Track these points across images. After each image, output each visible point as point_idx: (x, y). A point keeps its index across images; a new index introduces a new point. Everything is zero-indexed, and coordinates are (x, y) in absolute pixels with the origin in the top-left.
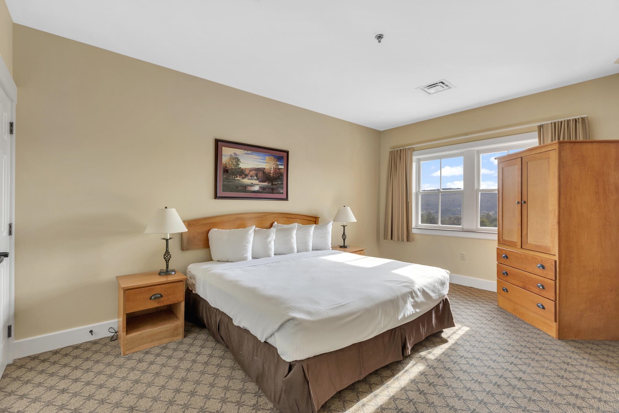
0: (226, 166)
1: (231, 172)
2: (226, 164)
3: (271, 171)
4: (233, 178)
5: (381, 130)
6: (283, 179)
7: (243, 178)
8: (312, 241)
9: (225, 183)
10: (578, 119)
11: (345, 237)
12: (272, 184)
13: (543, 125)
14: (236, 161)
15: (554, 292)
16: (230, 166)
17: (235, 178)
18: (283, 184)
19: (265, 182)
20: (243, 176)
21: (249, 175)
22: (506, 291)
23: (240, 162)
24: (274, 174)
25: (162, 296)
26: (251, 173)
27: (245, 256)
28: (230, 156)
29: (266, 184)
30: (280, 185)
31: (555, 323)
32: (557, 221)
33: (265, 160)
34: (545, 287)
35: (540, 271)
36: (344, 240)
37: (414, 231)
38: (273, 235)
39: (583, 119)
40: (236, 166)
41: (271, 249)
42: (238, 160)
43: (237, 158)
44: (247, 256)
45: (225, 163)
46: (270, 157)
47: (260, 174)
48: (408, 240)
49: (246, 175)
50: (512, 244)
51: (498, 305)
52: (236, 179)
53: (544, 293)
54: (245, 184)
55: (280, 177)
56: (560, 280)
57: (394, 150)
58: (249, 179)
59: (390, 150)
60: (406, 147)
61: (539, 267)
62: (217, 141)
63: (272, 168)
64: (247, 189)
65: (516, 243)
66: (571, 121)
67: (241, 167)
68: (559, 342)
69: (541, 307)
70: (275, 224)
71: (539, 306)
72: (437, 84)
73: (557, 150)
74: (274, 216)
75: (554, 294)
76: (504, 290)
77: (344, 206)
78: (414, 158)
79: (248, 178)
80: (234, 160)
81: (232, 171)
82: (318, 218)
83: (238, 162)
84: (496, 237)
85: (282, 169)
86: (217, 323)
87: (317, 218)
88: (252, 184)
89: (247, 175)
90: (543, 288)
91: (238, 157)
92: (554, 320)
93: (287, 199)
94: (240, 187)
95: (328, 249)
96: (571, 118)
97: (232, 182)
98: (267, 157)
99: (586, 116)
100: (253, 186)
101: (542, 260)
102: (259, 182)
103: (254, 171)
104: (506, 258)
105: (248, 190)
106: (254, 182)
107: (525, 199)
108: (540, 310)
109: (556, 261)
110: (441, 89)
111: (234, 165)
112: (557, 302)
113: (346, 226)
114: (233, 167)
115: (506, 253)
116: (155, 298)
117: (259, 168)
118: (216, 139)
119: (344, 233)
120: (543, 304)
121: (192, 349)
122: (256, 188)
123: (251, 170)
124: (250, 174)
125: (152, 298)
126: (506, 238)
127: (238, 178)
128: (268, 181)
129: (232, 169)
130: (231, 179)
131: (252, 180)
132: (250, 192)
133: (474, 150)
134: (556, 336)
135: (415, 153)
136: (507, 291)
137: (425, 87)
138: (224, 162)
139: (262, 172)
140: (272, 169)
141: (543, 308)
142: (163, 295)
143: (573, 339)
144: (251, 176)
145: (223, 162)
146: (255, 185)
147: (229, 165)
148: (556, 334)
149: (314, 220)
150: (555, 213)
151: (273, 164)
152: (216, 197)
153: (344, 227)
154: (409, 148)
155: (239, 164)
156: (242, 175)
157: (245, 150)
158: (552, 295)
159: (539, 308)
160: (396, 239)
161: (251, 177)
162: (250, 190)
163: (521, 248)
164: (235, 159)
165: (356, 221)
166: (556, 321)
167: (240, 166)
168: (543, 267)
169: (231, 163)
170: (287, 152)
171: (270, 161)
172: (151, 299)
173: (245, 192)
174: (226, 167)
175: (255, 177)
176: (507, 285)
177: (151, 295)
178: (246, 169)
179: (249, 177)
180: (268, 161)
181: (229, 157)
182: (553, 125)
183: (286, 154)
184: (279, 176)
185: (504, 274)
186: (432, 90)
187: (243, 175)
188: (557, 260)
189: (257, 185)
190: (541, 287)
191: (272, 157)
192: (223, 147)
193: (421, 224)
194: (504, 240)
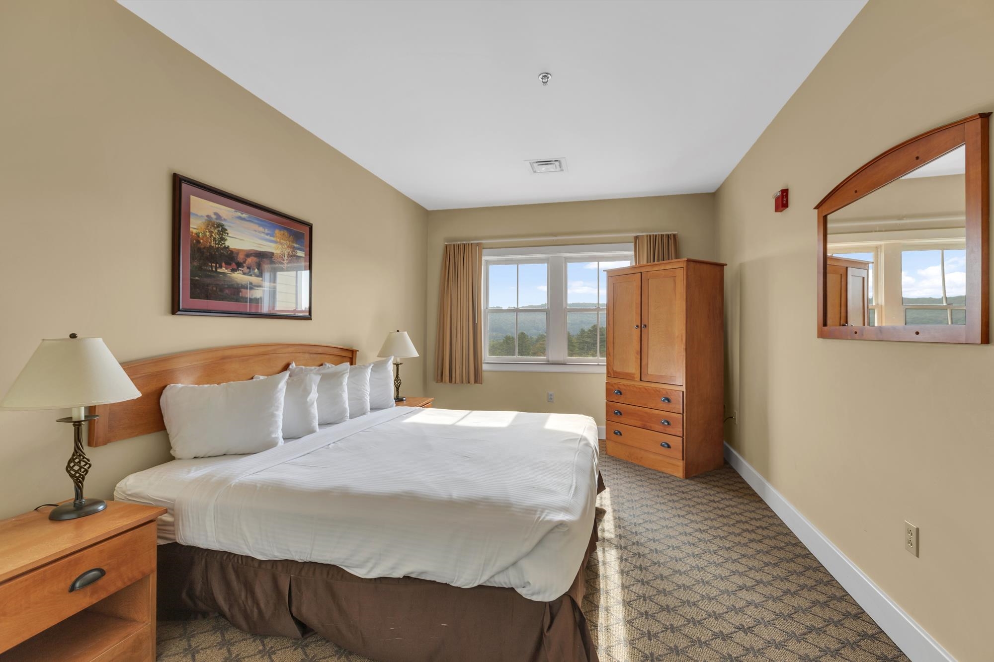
0: (199, 239)
1: (208, 254)
2: (198, 235)
3: (284, 260)
4: (214, 269)
5: (429, 209)
7: (233, 270)
8: (369, 393)
9: (197, 278)
10: (671, 235)
11: (399, 382)
13: (638, 236)
14: (218, 231)
15: (681, 427)
16: (207, 241)
17: (216, 269)
20: (234, 266)
21: (244, 265)
22: (619, 434)
23: (228, 234)
25: (103, 573)
26: (250, 260)
27: (273, 436)
28: (206, 218)
31: (682, 461)
32: (685, 347)
33: (273, 236)
34: (671, 423)
35: (665, 406)
36: (397, 389)
37: (485, 367)
38: (315, 387)
39: (674, 236)
40: (220, 242)
41: (314, 417)
42: (224, 230)
43: (222, 226)
44: (276, 436)
45: (196, 234)
46: (282, 232)
48: (476, 382)
49: (239, 265)
50: (628, 376)
51: (606, 454)
52: (218, 270)
53: (669, 430)
54: (238, 284)
56: (686, 412)
57: (455, 243)
58: (244, 274)
59: (446, 243)
60: (472, 242)
61: (663, 401)
62: (178, 181)
63: (286, 253)
64: (240, 296)
65: (634, 374)
66: (665, 236)
67: (228, 246)
68: (688, 481)
69: (666, 446)
70: (293, 367)
71: (663, 446)
73: (685, 268)
74: (291, 349)
75: (681, 430)
76: (616, 433)
77: (398, 331)
78: (484, 258)
79: (242, 271)
80: (215, 228)
81: (211, 254)
82: (356, 351)
83: (222, 235)
84: (604, 370)
85: (302, 259)
86: (280, 592)
87: (354, 353)
88: (251, 283)
89: (241, 263)
90: (669, 424)
91: (223, 223)
92: (681, 458)
93: (309, 317)
94: (227, 288)
95: (391, 406)
96: (664, 233)
97: (210, 276)
98: (277, 231)
99: (676, 233)
100: (252, 288)
101: (667, 393)
103: (254, 256)
104: (619, 394)
105: (244, 296)
106: (254, 280)
107: (644, 322)
108: (665, 451)
109: (683, 392)
110: (555, 169)
111: (215, 239)
112: (684, 437)
113: (401, 364)
114: (213, 244)
115: (619, 388)
116: (83, 586)
117: (262, 252)
118: (174, 174)
119: (398, 376)
120: (668, 443)
122: (259, 294)
123: (249, 254)
124: (247, 262)
125: (78, 585)
126: (618, 368)
127: (223, 270)
129: (211, 247)
130: (209, 271)
131: (251, 275)
132: (246, 300)
133: (562, 256)
134: (683, 476)
135: (484, 251)
136: (621, 434)
137: (534, 162)
138: (195, 231)
140: (286, 257)
141: (669, 447)
142: (105, 568)
143: (695, 475)
144: (249, 268)
145: (191, 229)
146: (255, 286)
147: (204, 239)
148: (683, 473)
149: (349, 355)
150: (682, 340)
151: (288, 247)
152: (175, 310)
153: (397, 365)
154: (477, 243)
155: (223, 239)
156: (230, 264)
157: (237, 209)
158: (679, 430)
159: (663, 448)
160: (458, 381)
161: (248, 270)
162: (247, 296)
163: (641, 380)
164: (218, 227)
165: (418, 356)
166: (683, 459)
167: (227, 243)
168: (669, 401)
169: (208, 234)
170: (310, 227)
171: (283, 239)
172: (72, 589)
173: (237, 301)
174: (198, 242)
175: (256, 270)
176: (619, 427)
177: (74, 579)
178: (238, 251)
179: (245, 269)
180: (278, 240)
181: (204, 221)
182: (648, 237)
183: (308, 229)
185: (616, 414)
186: (544, 168)
187: (234, 264)
188: (685, 391)
190: (666, 424)
191: (285, 231)
192: (191, 196)
193: (489, 355)
194: (615, 372)
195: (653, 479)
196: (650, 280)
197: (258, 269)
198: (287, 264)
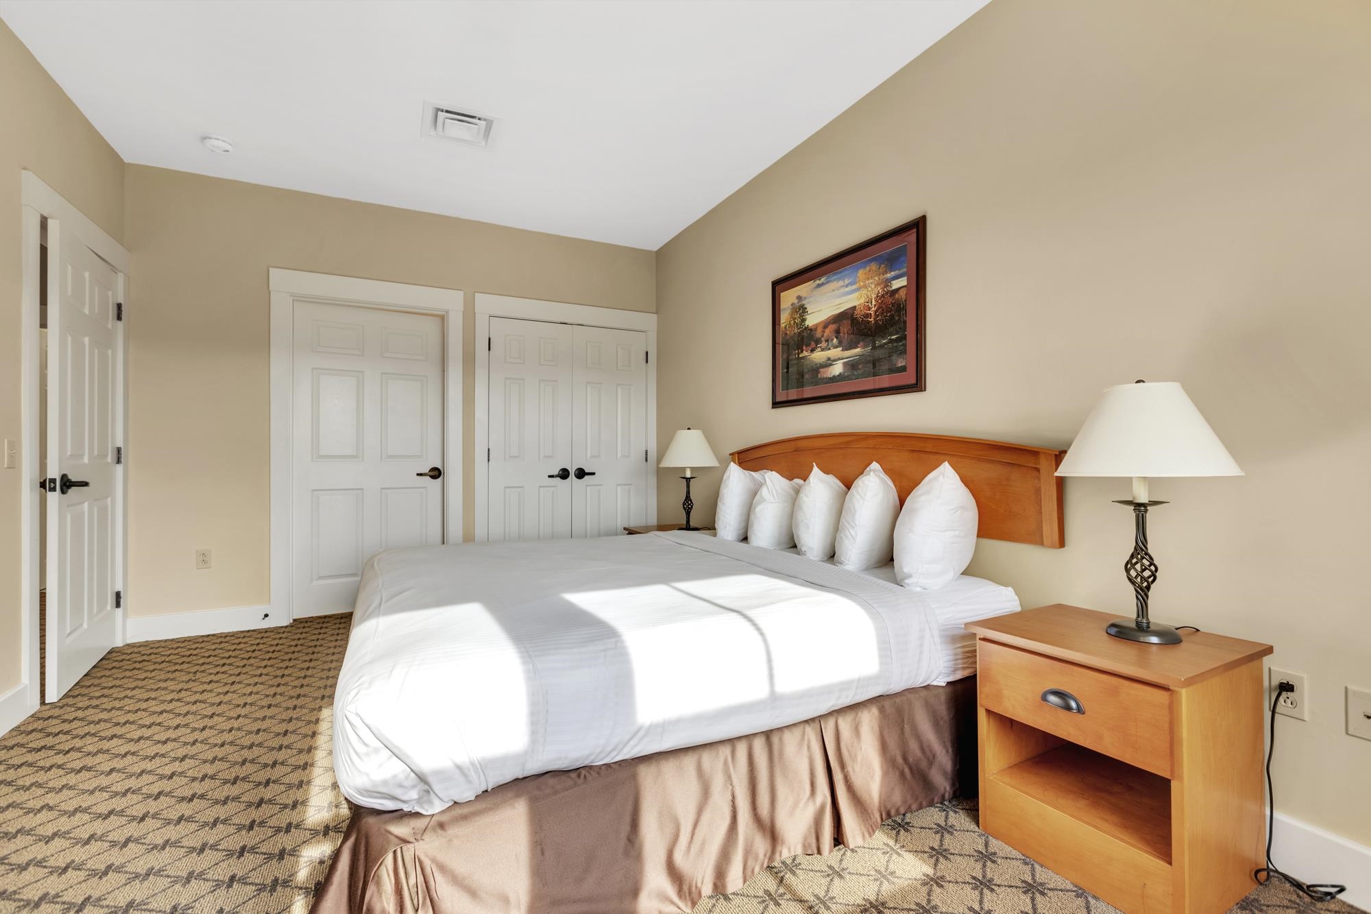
0: (786, 331)
1: (792, 343)
3: (870, 309)
4: (797, 356)
6: (905, 322)
7: (812, 351)
12: (874, 348)
14: (799, 314)
16: (792, 330)
18: (904, 338)
19: (856, 347)
20: (813, 345)
21: (822, 339)
23: (807, 312)
24: (878, 316)
26: (826, 332)
28: (790, 307)
29: (858, 351)
30: (895, 344)
33: (856, 283)
40: (801, 325)
42: (804, 310)
43: (802, 306)
45: (785, 328)
46: (868, 268)
47: (846, 327)
49: (817, 342)
52: (800, 356)
54: (816, 364)
55: (897, 318)
58: (822, 350)
62: (774, 287)
63: (874, 297)
67: (808, 326)
79: (821, 347)
80: (797, 313)
81: (795, 342)
83: (802, 316)
85: (900, 291)
87: (1043, 457)
88: (829, 359)
89: (819, 339)
91: (803, 303)
93: (918, 385)
97: (795, 365)
98: (861, 273)
100: (831, 365)
102: (842, 350)
103: (833, 323)
105: (822, 377)
106: (835, 352)
111: (797, 324)
113: (1153, 503)
114: (795, 331)
117: (842, 312)
118: (773, 282)
122: (837, 369)
123: (826, 324)
124: (824, 335)
127: (805, 353)
128: (863, 340)
129: (794, 335)
130: (793, 359)
132: (825, 381)
139: (849, 322)
140: (874, 303)
144: (827, 341)
145: (781, 326)
146: (834, 361)
149: (1027, 462)
151: (878, 284)
152: (775, 403)
153: (1139, 506)
155: (804, 320)
156: (810, 345)
157: (814, 278)
162: (825, 376)
164: (799, 310)
167: (806, 323)
169: (792, 322)
170: (918, 224)
171: (868, 279)
174: (786, 335)
175: (835, 340)
178: (817, 326)
179: (823, 344)
180: (862, 284)
181: (789, 311)
183: (916, 230)
184: (892, 316)
187: (813, 343)
189: (839, 359)
191: (873, 264)
192: (780, 294)
197: (837, 338)
198: (876, 312)
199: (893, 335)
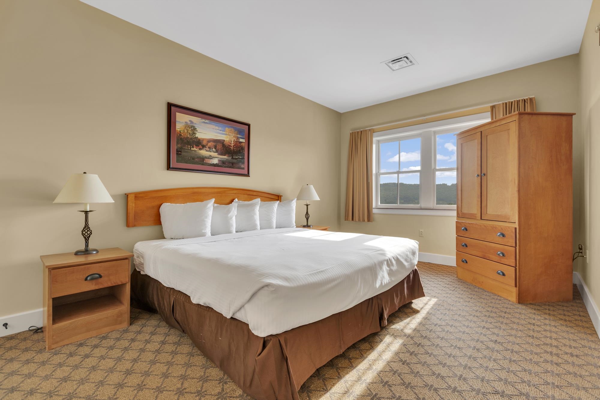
0: (181, 134)
1: (186, 141)
2: (180, 132)
3: (231, 144)
4: (189, 148)
5: (342, 112)
6: (244, 154)
7: (200, 149)
8: (275, 218)
9: (180, 153)
10: (527, 99)
11: (308, 216)
12: (232, 158)
13: (495, 105)
14: (192, 129)
15: (514, 258)
16: (185, 135)
17: (190, 148)
18: (243, 158)
19: (225, 156)
20: (201, 147)
21: (207, 146)
22: (465, 262)
23: (197, 131)
24: (234, 148)
25: (100, 276)
26: (210, 144)
27: (203, 231)
28: (185, 123)
29: (225, 157)
30: (241, 160)
31: (515, 288)
32: (517, 189)
33: (225, 131)
34: (506, 254)
35: (500, 240)
36: (307, 219)
37: (375, 211)
38: (235, 210)
39: (531, 99)
40: (192, 135)
41: (232, 226)
42: (195, 129)
43: (194, 127)
44: (205, 231)
45: (180, 131)
46: (230, 129)
47: (219, 147)
48: (369, 220)
49: (204, 146)
50: (472, 216)
51: (457, 277)
52: (192, 149)
53: (504, 260)
54: (203, 156)
55: (241, 151)
56: (519, 246)
57: (355, 131)
58: (207, 151)
59: (351, 132)
60: (366, 129)
61: (499, 235)
62: (170, 106)
63: (233, 140)
64: (204, 162)
65: (476, 214)
66: (521, 101)
67: (197, 137)
68: (520, 306)
69: (501, 274)
70: (235, 201)
71: (499, 274)
72: (401, 58)
73: (517, 121)
74: (235, 192)
75: (514, 261)
76: (463, 261)
77: (307, 185)
78: (375, 139)
79: (205, 149)
80: (190, 128)
81: (188, 141)
82: (281, 196)
83: (194, 131)
84: (455, 213)
85: (243, 143)
86: (170, 304)
87: (279, 197)
88: (210, 156)
89: (205, 146)
90: (503, 255)
91: (194, 125)
92: (514, 285)
93: (248, 175)
94: (197, 158)
95: (293, 227)
96: (520, 99)
97: (187, 152)
98: (227, 129)
99: (534, 96)
100: (211, 159)
101: (502, 229)
102: (218, 154)
103: (213, 142)
104: (465, 230)
105: (206, 162)
106: (213, 154)
107: (484, 171)
108: (500, 278)
109: (516, 229)
110: (406, 65)
111: (190, 133)
112: (517, 267)
113: (309, 205)
114: (189, 136)
115: (465, 226)
116: (92, 279)
117: (218, 140)
118: (168, 103)
119: (307, 213)
120: (503, 271)
121: (140, 337)
122: (215, 161)
123: (209, 141)
124: (208, 145)
125: (89, 278)
126: (465, 211)
127: (195, 149)
128: (228, 154)
129: (187, 137)
130: (186, 149)
131: (211, 152)
132: (208, 164)
133: (431, 131)
134: (516, 300)
135: (375, 134)
136: (467, 262)
137: (389, 62)
138: (179, 130)
139: (222, 145)
140: (232, 142)
141: (504, 275)
142: (102, 275)
143: (531, 302)
144: (209, 148)
145: (177, 129)
146: (213, 157)
147: (184, 133)
148: (516, 298)
150: (515, 182)
151: (234, 137)
152: (169, 168)
153: (307, 205)
154: (370, 129)
155: (195, 134)
156: (198, 146)
157: (202, 118)
158: (512, 262)
159: (499, 275)
160: (357, 220)
161: (209, 149)
162: (208, 162)
163: (481, 219)
164: (191, 127)
165: (319, 199)
166: (516, 286)
167: (197, 136)
168: (503, 235)
169: (186, 131)
170: (249, 125)
171: (230, 133)
172: (86, 279)
173: (203, 165)
174: (181, 135)
175: (214, 149)
176: (466, 257)
177: (87, 275)
178: (203, 140)
179: (207, 149)
180: (228, 133)
181: (184, 125)
182: (504, 105)
183: (247, 127)
184: (240, 150)
185: (463, 246)
186: (397, 66)
187: (201, 146)
188: (517, 227)
189: (216, 158)
190: (501, 255)
191: (232, 128)
192: (177, 113)
193: (381, 203)
194: (463, 214)
195: (484, 299)
196: (488, 137)
197: (215, 149)
198: (233, 146)
199: (240, 156)
